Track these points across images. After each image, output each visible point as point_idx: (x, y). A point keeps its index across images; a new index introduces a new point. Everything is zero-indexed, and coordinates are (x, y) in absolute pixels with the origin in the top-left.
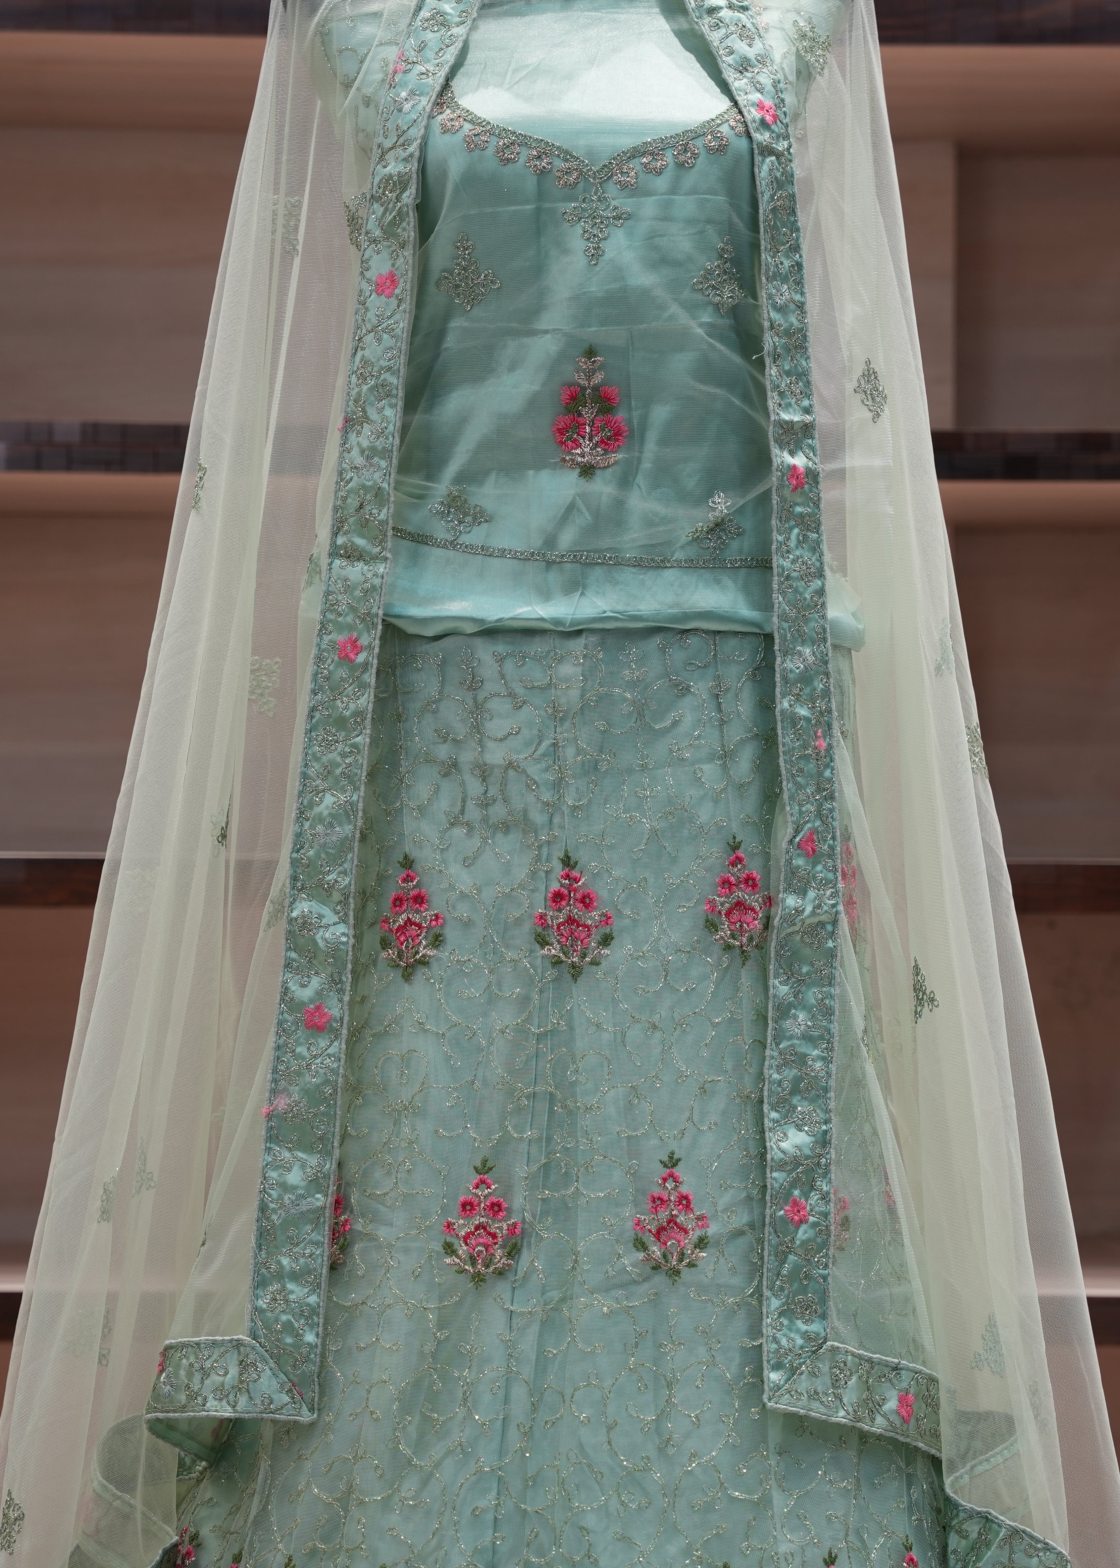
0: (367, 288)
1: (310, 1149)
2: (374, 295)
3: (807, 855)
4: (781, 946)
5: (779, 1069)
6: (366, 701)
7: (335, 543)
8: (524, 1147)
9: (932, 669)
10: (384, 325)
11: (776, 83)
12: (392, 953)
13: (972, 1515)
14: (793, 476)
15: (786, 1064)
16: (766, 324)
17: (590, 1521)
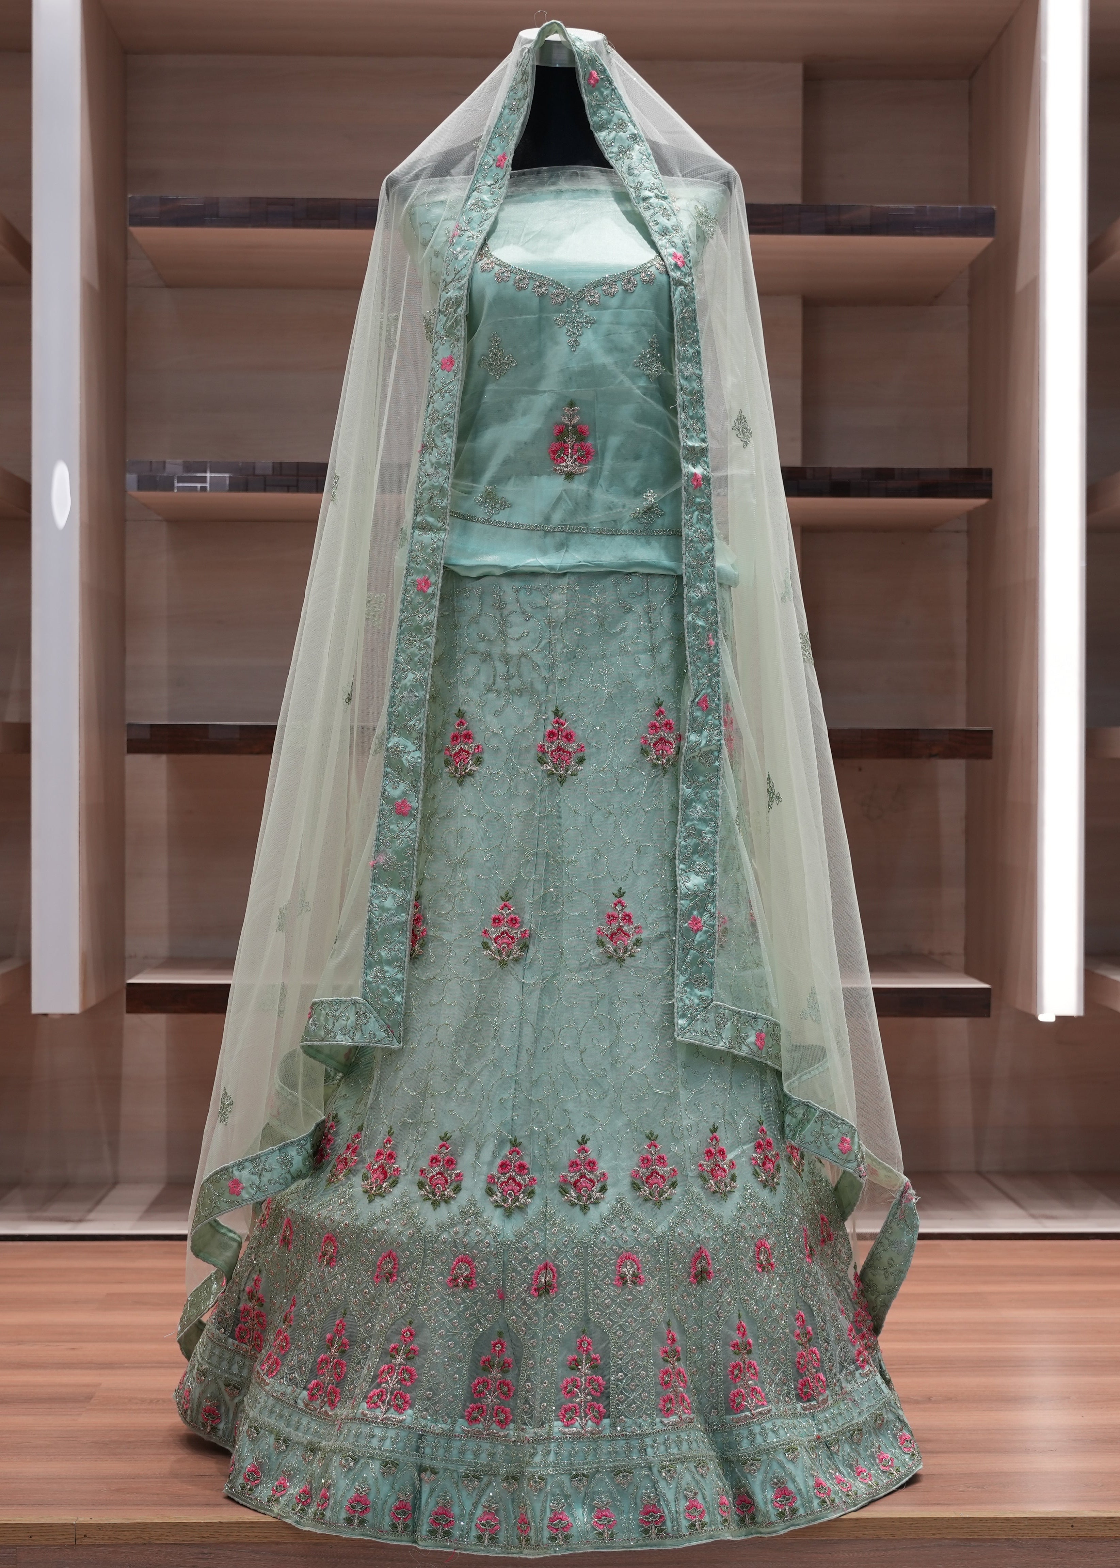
0: (436, 366)
1: (398, 887)
2: (440, 370)
3: (703, 710)
4: (687, 764)
5: (685, 838)
6: (433, 616)
7: (415, 520)
8: (531, 885)
9: (780, 599)
10: (446, 388)
11: (684, 243)
12: (451, 769)
13: (799, 1104)
14: (694, 480)
15: (690, 836)
16: (678, 387)
17: (570, 1106)
